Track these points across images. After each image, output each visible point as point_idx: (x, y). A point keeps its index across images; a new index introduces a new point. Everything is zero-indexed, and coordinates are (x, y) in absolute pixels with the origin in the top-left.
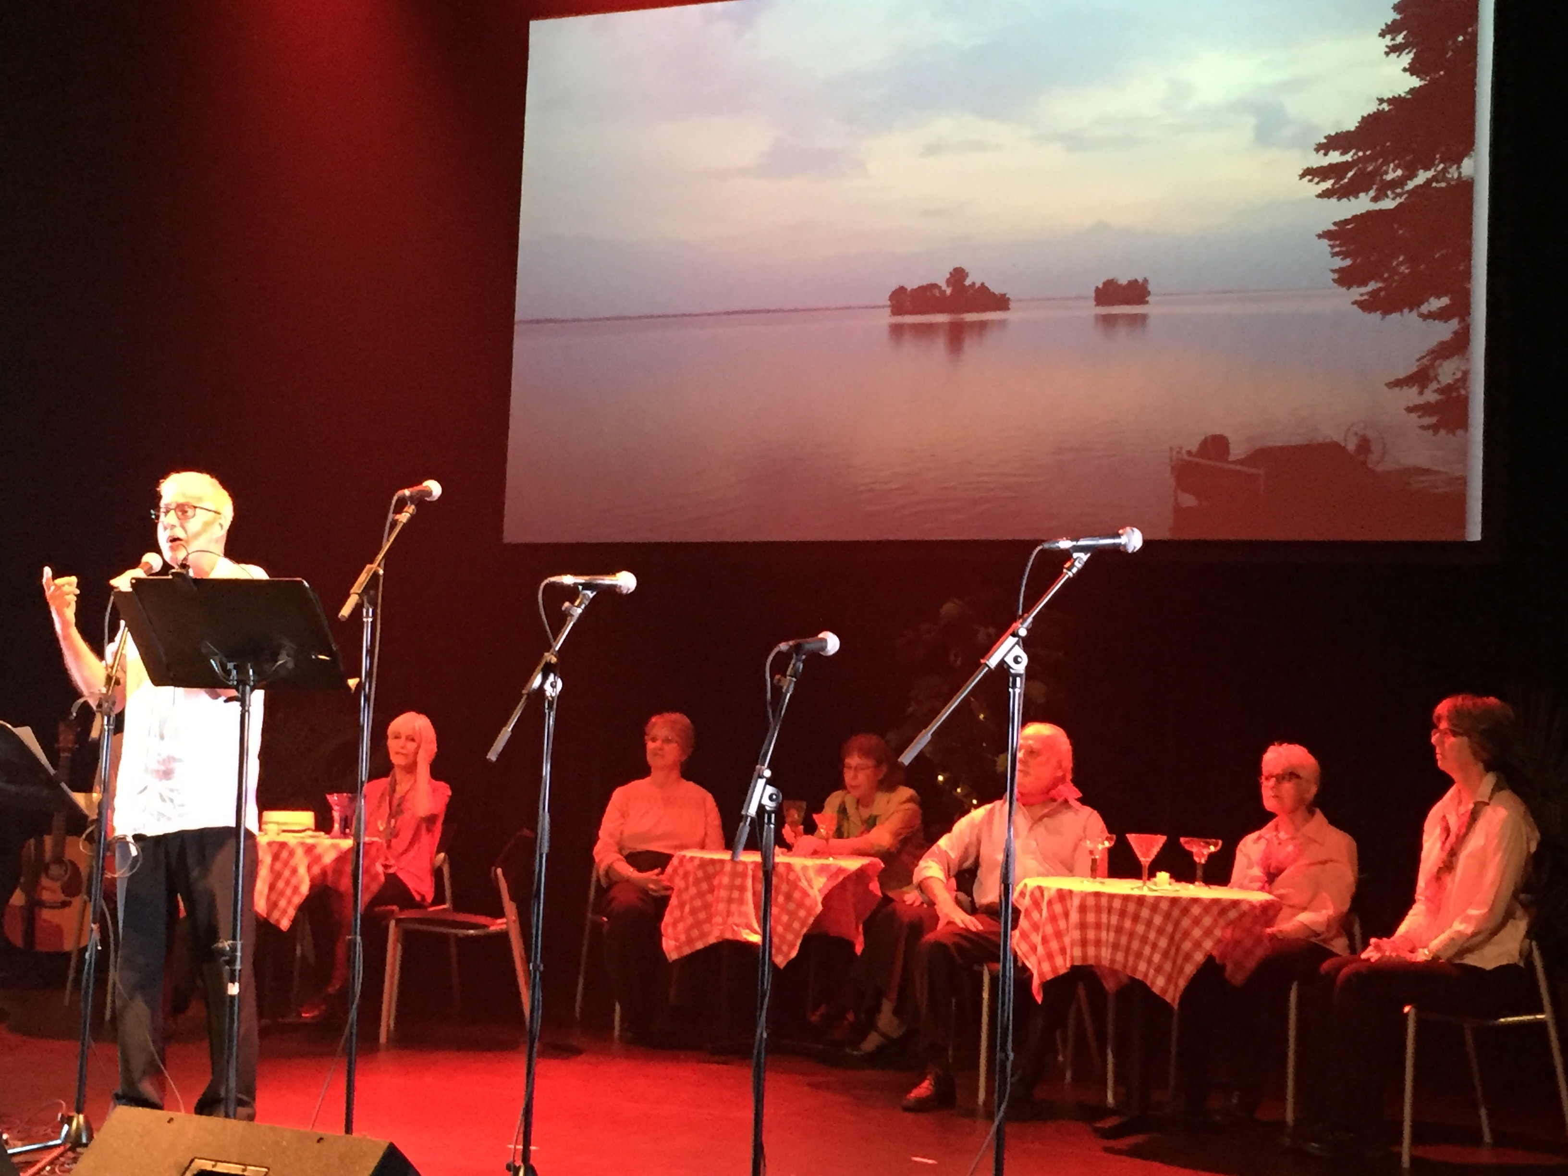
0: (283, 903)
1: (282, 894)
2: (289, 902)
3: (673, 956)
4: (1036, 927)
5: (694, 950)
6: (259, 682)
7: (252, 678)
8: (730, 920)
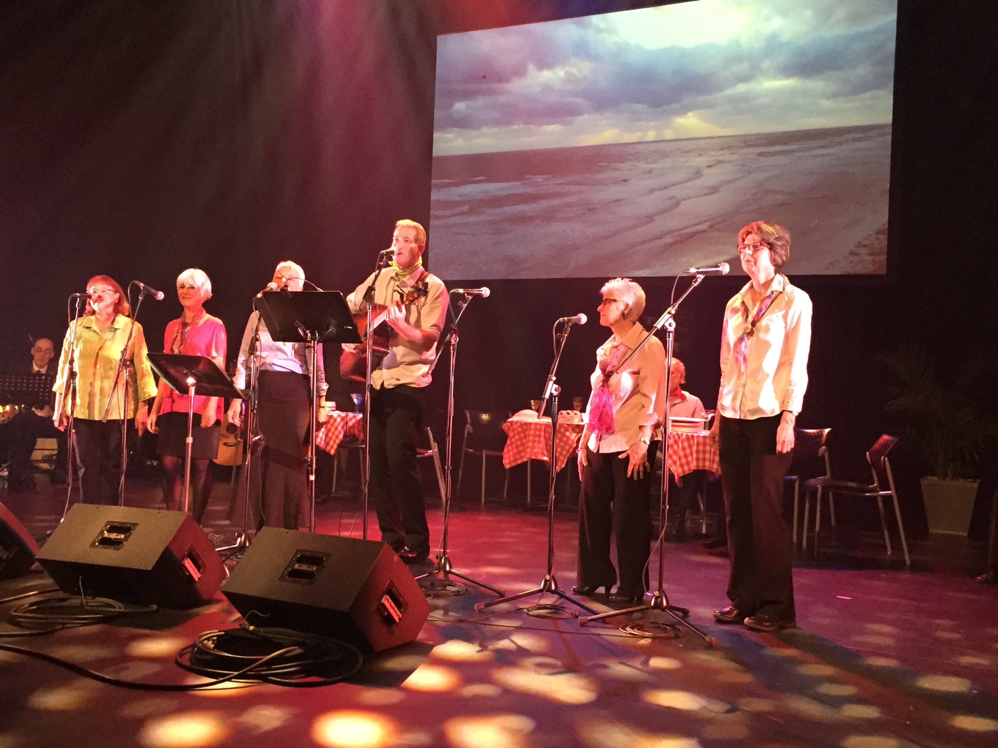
0: (331, 443)
1: (331, 439)
2: (334, 442)
3: (508, 466)
4: (675, 452)
5: (517, 464)
6: (321, 339)
7: (318, 337)
8: (535, 450)
